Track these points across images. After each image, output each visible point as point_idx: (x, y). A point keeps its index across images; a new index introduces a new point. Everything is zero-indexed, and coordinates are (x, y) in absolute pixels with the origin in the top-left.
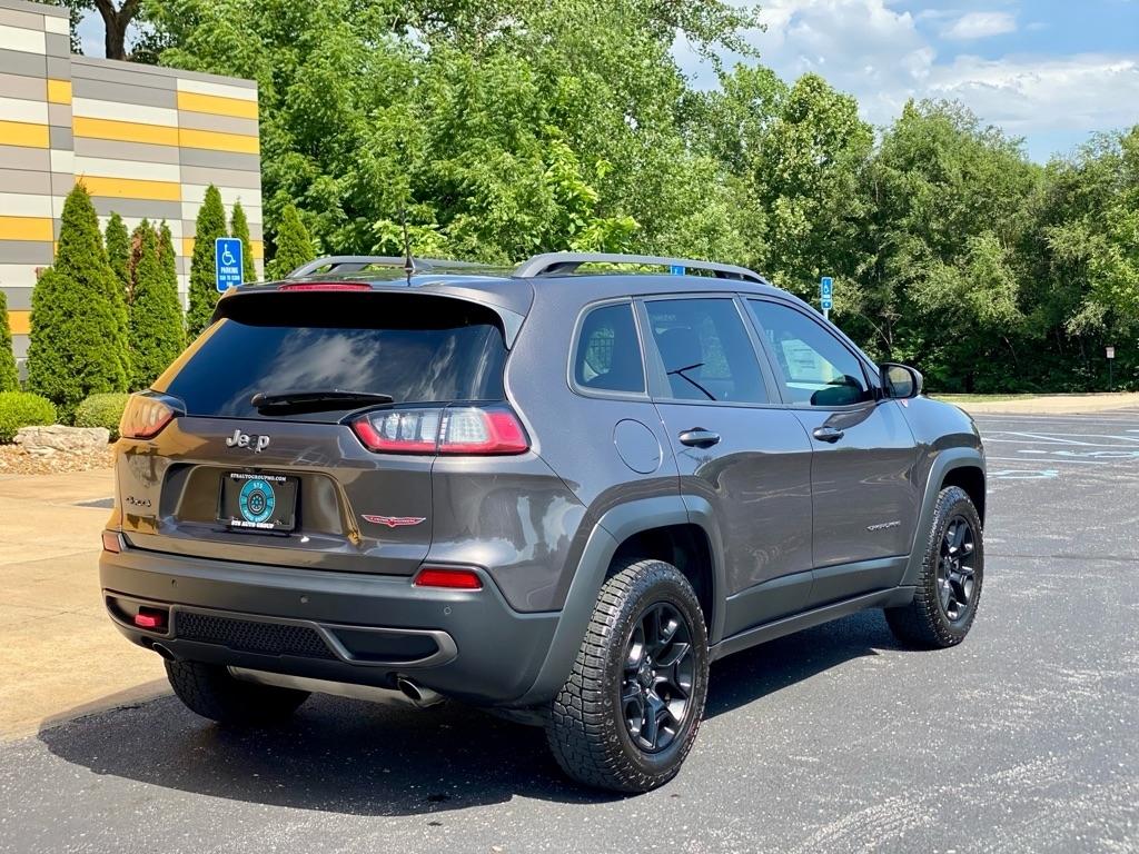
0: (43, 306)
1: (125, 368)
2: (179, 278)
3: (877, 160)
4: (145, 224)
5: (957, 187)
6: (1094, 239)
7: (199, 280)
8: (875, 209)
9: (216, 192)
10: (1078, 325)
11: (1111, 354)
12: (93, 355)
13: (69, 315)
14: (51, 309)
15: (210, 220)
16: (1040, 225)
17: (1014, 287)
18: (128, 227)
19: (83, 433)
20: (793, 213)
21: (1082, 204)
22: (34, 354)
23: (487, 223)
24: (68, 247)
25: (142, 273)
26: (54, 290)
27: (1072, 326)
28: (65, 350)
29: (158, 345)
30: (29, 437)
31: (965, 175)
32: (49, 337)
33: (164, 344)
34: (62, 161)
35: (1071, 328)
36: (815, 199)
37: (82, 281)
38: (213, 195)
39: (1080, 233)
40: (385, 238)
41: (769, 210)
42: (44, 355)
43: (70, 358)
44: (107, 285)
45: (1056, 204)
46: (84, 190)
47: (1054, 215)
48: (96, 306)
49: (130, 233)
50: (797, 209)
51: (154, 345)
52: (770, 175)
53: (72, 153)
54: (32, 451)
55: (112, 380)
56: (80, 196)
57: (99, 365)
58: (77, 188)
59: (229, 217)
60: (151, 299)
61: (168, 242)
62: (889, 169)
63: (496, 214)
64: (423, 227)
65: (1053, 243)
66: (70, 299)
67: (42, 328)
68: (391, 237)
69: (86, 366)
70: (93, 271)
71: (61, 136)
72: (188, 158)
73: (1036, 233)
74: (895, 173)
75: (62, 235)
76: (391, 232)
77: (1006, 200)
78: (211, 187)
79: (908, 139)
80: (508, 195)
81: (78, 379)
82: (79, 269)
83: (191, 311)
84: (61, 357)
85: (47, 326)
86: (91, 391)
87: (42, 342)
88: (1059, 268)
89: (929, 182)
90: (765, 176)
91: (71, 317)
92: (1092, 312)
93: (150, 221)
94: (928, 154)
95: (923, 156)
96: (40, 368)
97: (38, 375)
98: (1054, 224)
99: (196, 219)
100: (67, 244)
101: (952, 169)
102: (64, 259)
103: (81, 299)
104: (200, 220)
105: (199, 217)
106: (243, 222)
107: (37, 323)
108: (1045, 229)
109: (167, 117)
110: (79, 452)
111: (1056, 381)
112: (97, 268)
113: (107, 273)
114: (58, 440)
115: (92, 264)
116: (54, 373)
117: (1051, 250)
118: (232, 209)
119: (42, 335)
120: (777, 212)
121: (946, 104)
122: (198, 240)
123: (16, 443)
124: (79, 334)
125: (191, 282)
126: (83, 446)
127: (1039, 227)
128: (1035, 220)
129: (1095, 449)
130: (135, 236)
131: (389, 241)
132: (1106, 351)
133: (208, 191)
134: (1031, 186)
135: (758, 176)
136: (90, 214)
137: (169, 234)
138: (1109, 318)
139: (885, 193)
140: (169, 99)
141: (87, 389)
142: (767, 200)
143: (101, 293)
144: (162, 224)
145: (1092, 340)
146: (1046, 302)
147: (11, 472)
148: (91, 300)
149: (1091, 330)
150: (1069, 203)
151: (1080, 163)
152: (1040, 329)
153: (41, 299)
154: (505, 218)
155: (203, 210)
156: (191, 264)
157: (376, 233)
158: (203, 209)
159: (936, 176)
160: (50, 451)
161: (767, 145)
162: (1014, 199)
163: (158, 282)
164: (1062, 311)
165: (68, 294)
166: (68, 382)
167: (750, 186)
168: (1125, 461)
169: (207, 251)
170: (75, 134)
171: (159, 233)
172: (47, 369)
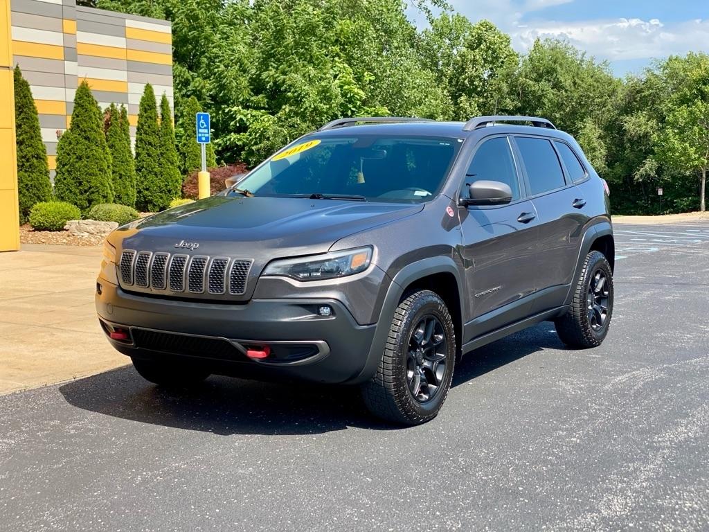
0: (64, 153)
1: (111, 190)
2: (131, 139)
3: (520, 74)
4: (112, 106)
5: (571, 92)
6: (650, 123)
7: (141, 140)
8: (520, 105)
9: (151, 87)
10: (641, 176)
11: (660, 192)
12: (94, 182)
13: (80, 158)
14: (69, 155)
15: (148, 104)
16: (619, 115)
17: (604, 152)
18: (102, 107)
19: (105, 224)
20: (470, 106)
21: (644, 102)
22: (59, 180)
23: (302, 110)
24: (79, 119)
25: (111, 135)
26: (70, 143)
27: (637, 176)
28: (77, 178)
29: (120, 178)
30: (73, 226)
31: (575, 83)
32: (68, 171)
33: (123, 177)
34: (71, 67)
35: (636, 177)
36: (483, 97)
37: (87, 138)
38: (148, 88)
39: (643, 120)
40: (238, 117)
41: (456, 104)
42: (65, 181)
43: (80, 184)
44: (101, 141)
45: (629, 102)
46: (87, 85)
47: (627, 109)
48: (95, 153)
49: (103, 111)
50: (473, 103)
51: (118, 178)
52: (457, 82)
53: (76, 63)
54: (76, 234)
55: (104, 197)
56: (84, 88)
57: (97, 187)
58: (83, 84)
59: (158, 102)
60: (116, 150)
61: (125, 117)
62: (527, 80)
63: (307, 104)
64: (262, 111)
65: (626, 126)
66: (81, 148)
67: (64, 166)
68: (242, 117)
69: (90, 188)
70: (93, 132)
71: (71, 53)
72: (133, 67)
73: (617, 119)
74: (531, 83)
75: (74, 111)
76: (242, 114)
77: (599, 100)
78: (148, 85)
79: (539, 62)
80: (313, 92)
81: (86, 196)
82: (85, 131)
83: (136, 158)
84: (75, 183)
85: (66, 165)
86: (93, 203)
87: (64, 174)
88: (630, 141)
89: (552, 88)
90: (454, 82)
91: (80, 159)
92: (649, 166)
93: (115, 104)
94: (551, 72)
95: (548, 72)
96: (62, 189)
97: (62, 193)
98: (627, 114)
99: (139, 103)
100: (78, 116)
101: (566, 81)
102: (75, 126)
103: (86, 149)
104: (142, 104)
105: (141, 103)
106: (168, 106)
107: (60, 163)
108: (621, 117)
109: (120, 42)
110: (102, 235)
111: (627, 209)
112: (95, 131)
113: (101, 134)
114: (90, 228)
115: (92, 129)
116: (71, 192)
117: (625, 130)
118: (161, 98)
119: (63, 170)
120: (461, 105)
121: (558, 42)
122: (141, 116)
123: (65, 230)
124: (86, 169)
125: (136, 141)
126: (104, 232)
127: (619, 116)
128: (616, 112)
129: (672, 239)
130: (106, 113)
131: (241, 119)
132: (657, 191)
133: (146, 87)
134: (614, 91)
135: (450, 82)
136: (91, 99)
137: (126, 112)
138: (659, 171)
139: (525, 95)
140: (121, 31)
141: (90, 201)
142: (455, 97)
143: (97, 146)
144: (122, 106)
145: (649, 184)
146: (622, 161)
147: (70, 245)
148: (92, 150)
149: (649, 178)
150: (636, 102)
151: (644, 78)
152: (619, 178)
153: (63, 149)
154: (312, 106)
155: (143, 99)
156: (136, 131)
157: (233, 114)
158: (143, 97)
159: (557, 86)
160: (86, 235)
161: (456, 63)
162: (604, 99)
163: (120, 141)
164: (631, 167)
165: (79, 146)
166: (79, 197)
167: (445, 88)
168: (693, 244)
169: (146, 123)
170: (78, 53)
171: (120, 111)
172: (67, 190)
